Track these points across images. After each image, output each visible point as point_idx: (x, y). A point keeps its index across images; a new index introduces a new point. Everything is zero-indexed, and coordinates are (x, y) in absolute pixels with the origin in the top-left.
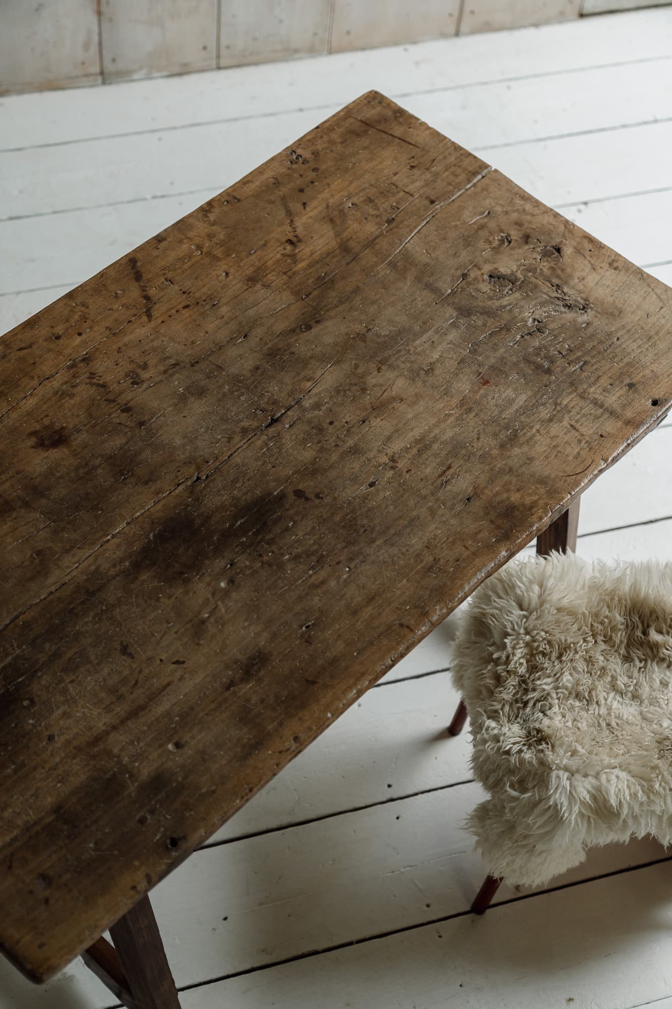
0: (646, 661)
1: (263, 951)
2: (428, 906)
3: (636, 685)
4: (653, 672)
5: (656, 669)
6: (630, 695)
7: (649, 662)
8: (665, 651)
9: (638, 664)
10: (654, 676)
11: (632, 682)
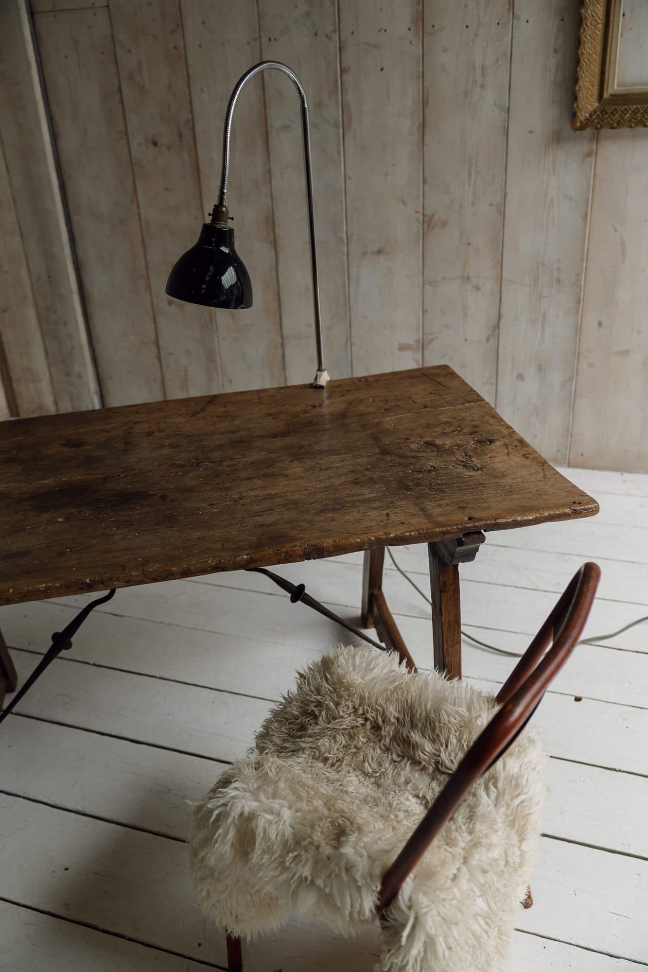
0: (404, 757)
1: (66, 904)
2: (200, 945)
3: (382, 773)
4: (404, 769)
5: (408, 767)
6: (373, 780)
7: (405, 760)
8: (421, 754)
9: (395, 757)
10: (402, 773)
11: (380, 770)
